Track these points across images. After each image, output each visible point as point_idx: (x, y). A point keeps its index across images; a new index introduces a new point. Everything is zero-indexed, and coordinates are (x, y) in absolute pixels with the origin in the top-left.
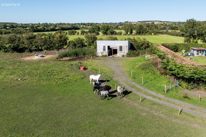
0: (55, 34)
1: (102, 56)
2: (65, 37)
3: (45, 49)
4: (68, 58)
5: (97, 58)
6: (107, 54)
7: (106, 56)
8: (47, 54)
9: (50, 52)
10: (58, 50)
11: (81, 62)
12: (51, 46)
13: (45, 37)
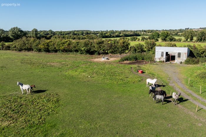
0: (119, 40)
1: (160, 62)
2: (127, 43)
3: (110, 53)
4: (128, 62)
5: (155, 63)
6: (165, 60)
7: (164, 62)
8: (112, 57)
9: (114, 55)
10: (120, 54)
11: (140, 66)
12: (115, 50)
13: (111, 42)
